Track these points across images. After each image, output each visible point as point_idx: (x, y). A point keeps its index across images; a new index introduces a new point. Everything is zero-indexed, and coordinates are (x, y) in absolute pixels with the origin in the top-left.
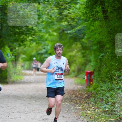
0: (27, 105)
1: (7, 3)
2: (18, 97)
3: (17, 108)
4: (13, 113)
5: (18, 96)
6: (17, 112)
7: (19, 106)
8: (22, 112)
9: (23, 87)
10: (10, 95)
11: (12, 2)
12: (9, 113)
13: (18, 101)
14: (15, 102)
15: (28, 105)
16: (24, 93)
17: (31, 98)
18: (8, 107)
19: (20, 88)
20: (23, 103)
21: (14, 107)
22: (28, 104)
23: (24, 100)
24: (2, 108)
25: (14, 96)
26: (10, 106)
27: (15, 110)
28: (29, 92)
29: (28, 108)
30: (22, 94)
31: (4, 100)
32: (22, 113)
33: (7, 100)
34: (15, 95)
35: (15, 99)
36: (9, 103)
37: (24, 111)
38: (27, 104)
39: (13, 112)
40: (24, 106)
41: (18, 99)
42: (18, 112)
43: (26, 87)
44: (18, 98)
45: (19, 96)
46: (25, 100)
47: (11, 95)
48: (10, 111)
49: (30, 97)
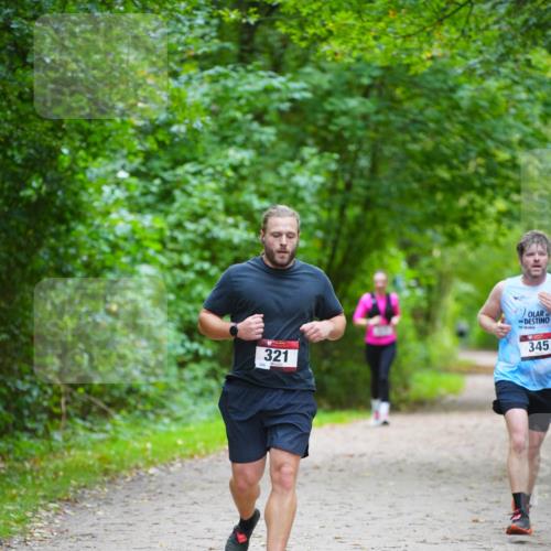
0: (483, 510)
1: (409, 55)
2: (440, 471)
3: (442, 521)
4: (424, 542)
5: (443, 465)
6: (440, 541)
7: (447, 513)
8: (462, 541)
9: (462, 427)
10: (404, 460)
11: (429, 51)
12: (403, 544)
13: (444, 489)
14: (429, 496)
15: (488, 509)
16: (467, 454)
17: (501, 480)
18: (400, 514)
19: (450, 433)
20: (466, 499)
21: (428, 516)
22: (491, 503)
23: (471, 488)
24: (374, 519)
25: (424, 465)
26: (409, 514)
27: (434, 529)
28: (492, 448)
29: (492, 522)
30: (460, 457)
31: (379, 485)
32: (465, 545)
33: (391, 483)
34: (431, 464)
35: (431, 483)
36: (401, 497)
37: (474, 538)
38: (485, 505)
39: (422, 539)
40: (472, 511)
41: (445, 483)
42: (447, 539)
43: (476, 426)
44: (444, 475)
45: (448, 470)
46: (474, 485)
47: (412, 463)
48: (408, 536)
49: (499, 474)
